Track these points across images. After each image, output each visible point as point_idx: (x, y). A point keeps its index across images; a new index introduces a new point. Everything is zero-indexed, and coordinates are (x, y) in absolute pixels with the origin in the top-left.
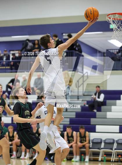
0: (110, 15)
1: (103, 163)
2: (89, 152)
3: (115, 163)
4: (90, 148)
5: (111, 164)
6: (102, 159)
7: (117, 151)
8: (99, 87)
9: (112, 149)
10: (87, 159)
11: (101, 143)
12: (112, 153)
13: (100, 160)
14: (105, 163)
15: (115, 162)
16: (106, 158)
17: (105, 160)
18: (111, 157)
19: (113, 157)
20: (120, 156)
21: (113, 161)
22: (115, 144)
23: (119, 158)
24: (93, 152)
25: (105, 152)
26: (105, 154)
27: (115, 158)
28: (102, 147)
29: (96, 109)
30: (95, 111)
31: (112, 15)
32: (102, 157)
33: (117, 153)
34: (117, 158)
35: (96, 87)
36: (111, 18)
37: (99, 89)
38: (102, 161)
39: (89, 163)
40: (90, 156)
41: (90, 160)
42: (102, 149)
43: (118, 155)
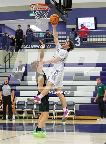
0: (32, 5)
1: (26, 119)
2: (15, 111)
3: (35, 120)
4: (16, 109)
5: (32, 120)
6: (25, 116)
7: (36, 111)
8: (21, 61)
9: (32, 109)
10: (14, 117)
11: (24, 104)
12: (33, 112)
13: (24, 117)
14: (27, 119)
15: (35, 118)
16: (28, 116)
17: (27, 118)
18: (32, 115)
19: (34, 115)
20: (39, 114)
21: (34, 118)
22: (35, 105)
23: (39, 115)
24: (18, 111)
25: (27, 111)
26: (27, 113)
27: (35, 116)
28: (25, 108)
29: (20, 79)
30: (19, 80)
31: (34, 5)
32: (25, 115)
33: (37, 112)
34: (36, 116)
35: (19, 62)
36: (34, 8)
37: (21, 63)
38: (25, 118)
39: (16, 120)
40: (16, 115)
41: (16, 118)
42: (25, 109)
43: (37, 114)
